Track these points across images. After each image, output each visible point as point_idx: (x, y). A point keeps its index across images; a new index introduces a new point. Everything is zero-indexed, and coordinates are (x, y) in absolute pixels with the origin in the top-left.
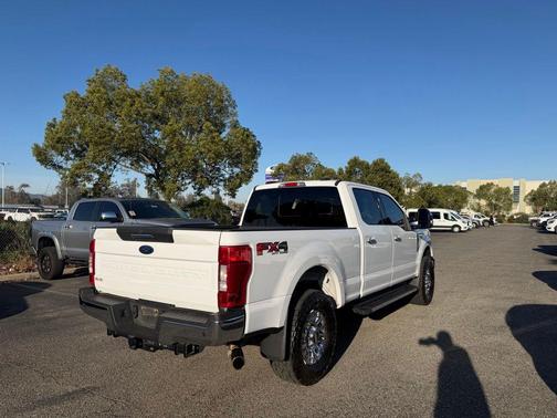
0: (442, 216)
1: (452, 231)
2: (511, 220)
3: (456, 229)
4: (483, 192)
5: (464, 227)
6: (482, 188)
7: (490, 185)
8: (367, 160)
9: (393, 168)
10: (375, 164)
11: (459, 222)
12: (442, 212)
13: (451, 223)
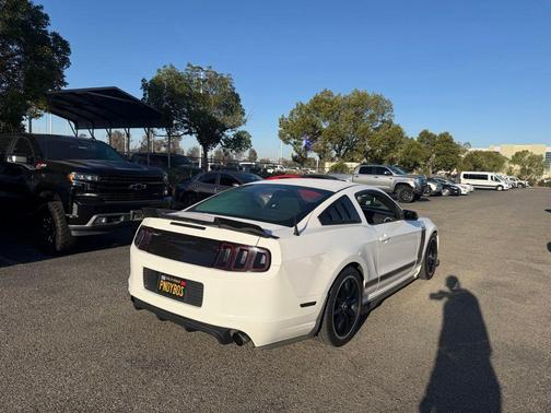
0: (489, 178)
1: (496, 190)
2: (541, 183)
3: (500, 188)
4: (517, 158)
5: (506, 186)
6: (517, 154)
7: (524, 153)
8: (434, 133)
9: (456, 140)
10: (441, 136)
11: (502, 183)
12: (489, 174)
13: (497, 184)
